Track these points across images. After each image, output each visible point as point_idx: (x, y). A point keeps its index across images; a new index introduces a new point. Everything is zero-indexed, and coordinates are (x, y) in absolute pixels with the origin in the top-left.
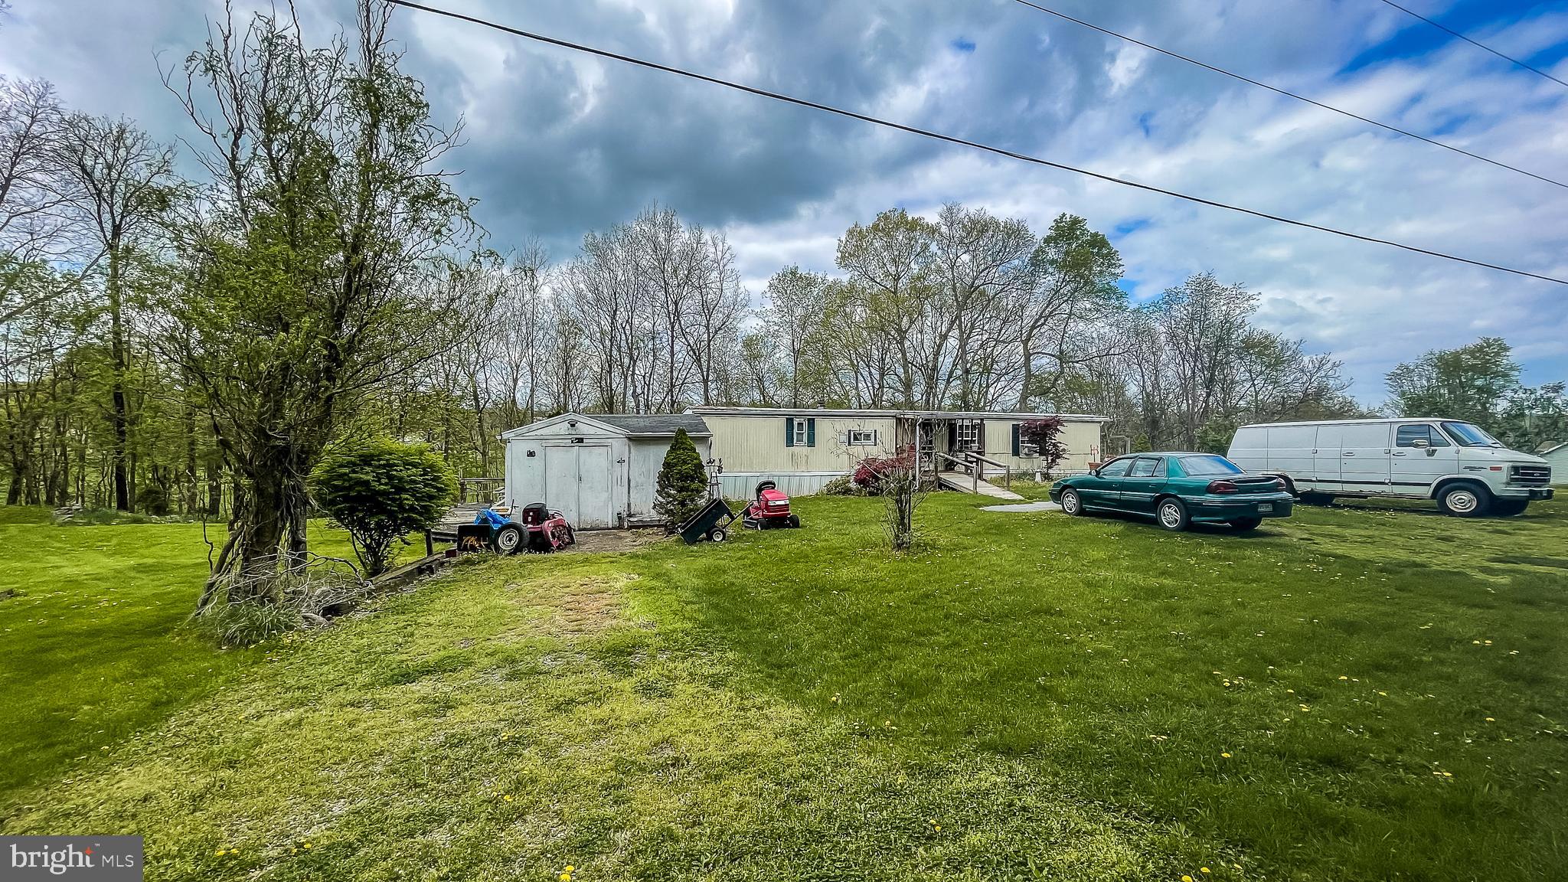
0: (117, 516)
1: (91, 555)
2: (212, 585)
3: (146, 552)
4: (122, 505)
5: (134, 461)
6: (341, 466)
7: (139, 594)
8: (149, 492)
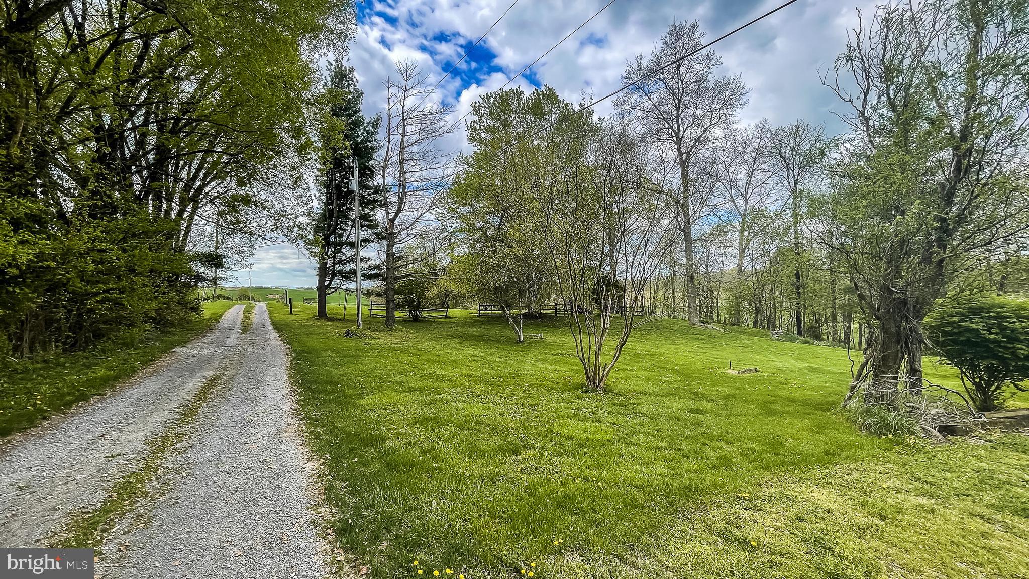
0: (798, 339)
1: (787, 358)
2: (853, 388)
3: (812, 361)
4: (799, 333)
5: (805, 309)
6: (951, 316)
7: (811, 384)
8: (812, 327)
